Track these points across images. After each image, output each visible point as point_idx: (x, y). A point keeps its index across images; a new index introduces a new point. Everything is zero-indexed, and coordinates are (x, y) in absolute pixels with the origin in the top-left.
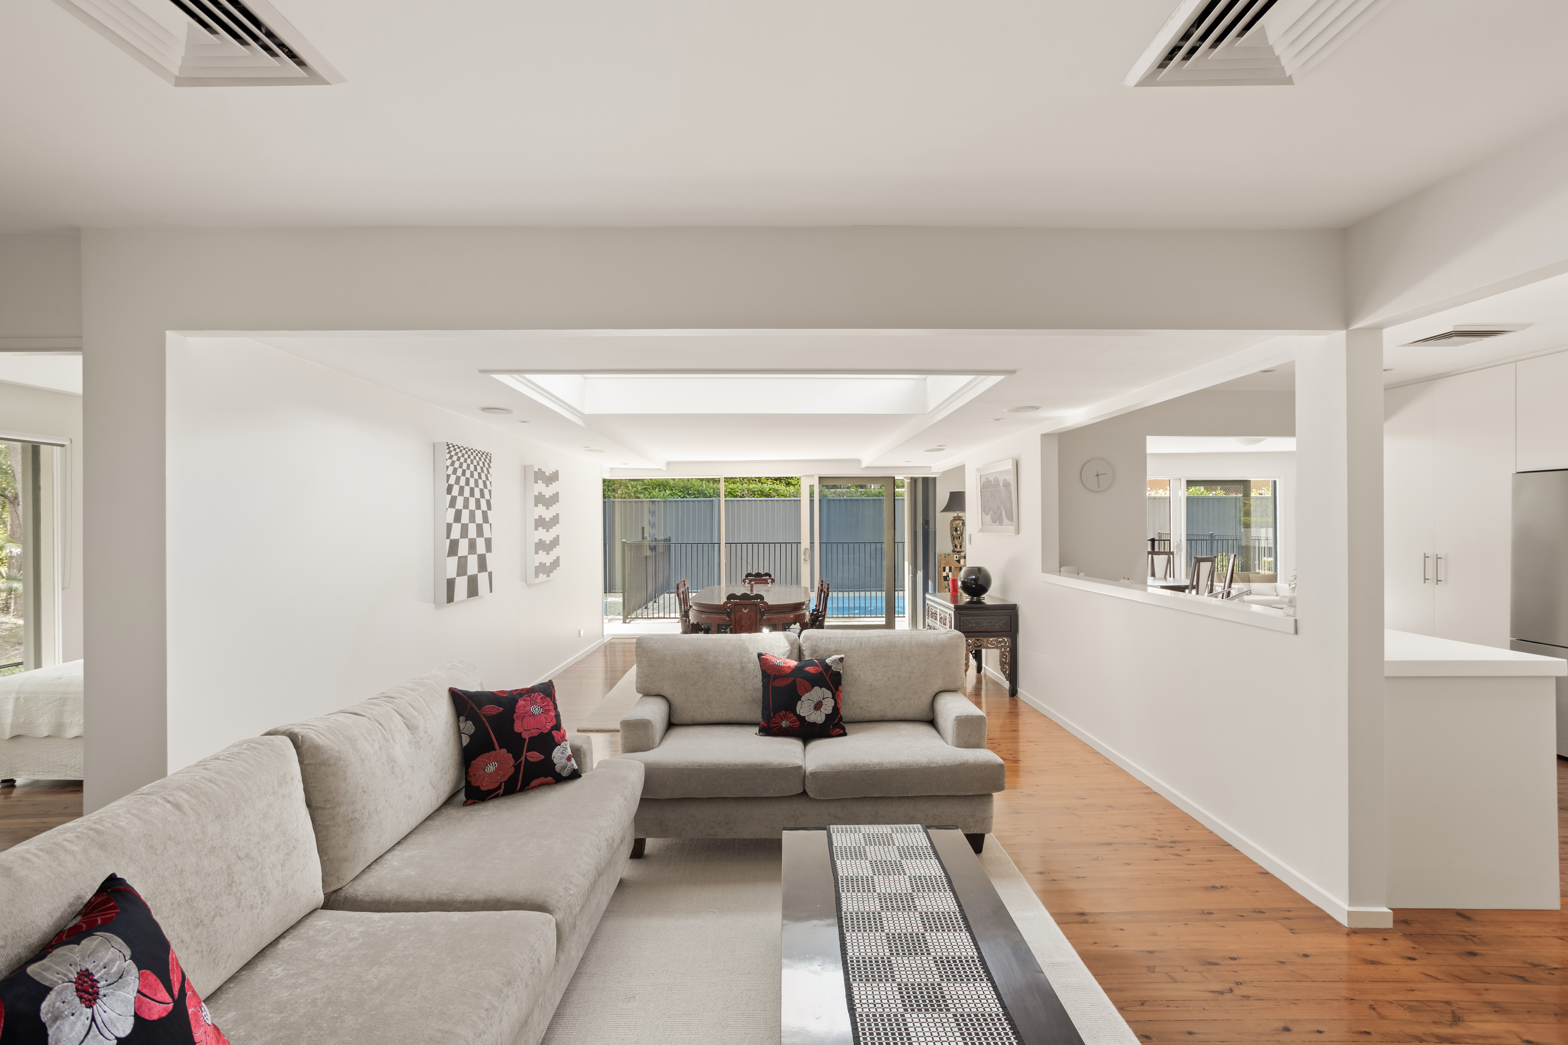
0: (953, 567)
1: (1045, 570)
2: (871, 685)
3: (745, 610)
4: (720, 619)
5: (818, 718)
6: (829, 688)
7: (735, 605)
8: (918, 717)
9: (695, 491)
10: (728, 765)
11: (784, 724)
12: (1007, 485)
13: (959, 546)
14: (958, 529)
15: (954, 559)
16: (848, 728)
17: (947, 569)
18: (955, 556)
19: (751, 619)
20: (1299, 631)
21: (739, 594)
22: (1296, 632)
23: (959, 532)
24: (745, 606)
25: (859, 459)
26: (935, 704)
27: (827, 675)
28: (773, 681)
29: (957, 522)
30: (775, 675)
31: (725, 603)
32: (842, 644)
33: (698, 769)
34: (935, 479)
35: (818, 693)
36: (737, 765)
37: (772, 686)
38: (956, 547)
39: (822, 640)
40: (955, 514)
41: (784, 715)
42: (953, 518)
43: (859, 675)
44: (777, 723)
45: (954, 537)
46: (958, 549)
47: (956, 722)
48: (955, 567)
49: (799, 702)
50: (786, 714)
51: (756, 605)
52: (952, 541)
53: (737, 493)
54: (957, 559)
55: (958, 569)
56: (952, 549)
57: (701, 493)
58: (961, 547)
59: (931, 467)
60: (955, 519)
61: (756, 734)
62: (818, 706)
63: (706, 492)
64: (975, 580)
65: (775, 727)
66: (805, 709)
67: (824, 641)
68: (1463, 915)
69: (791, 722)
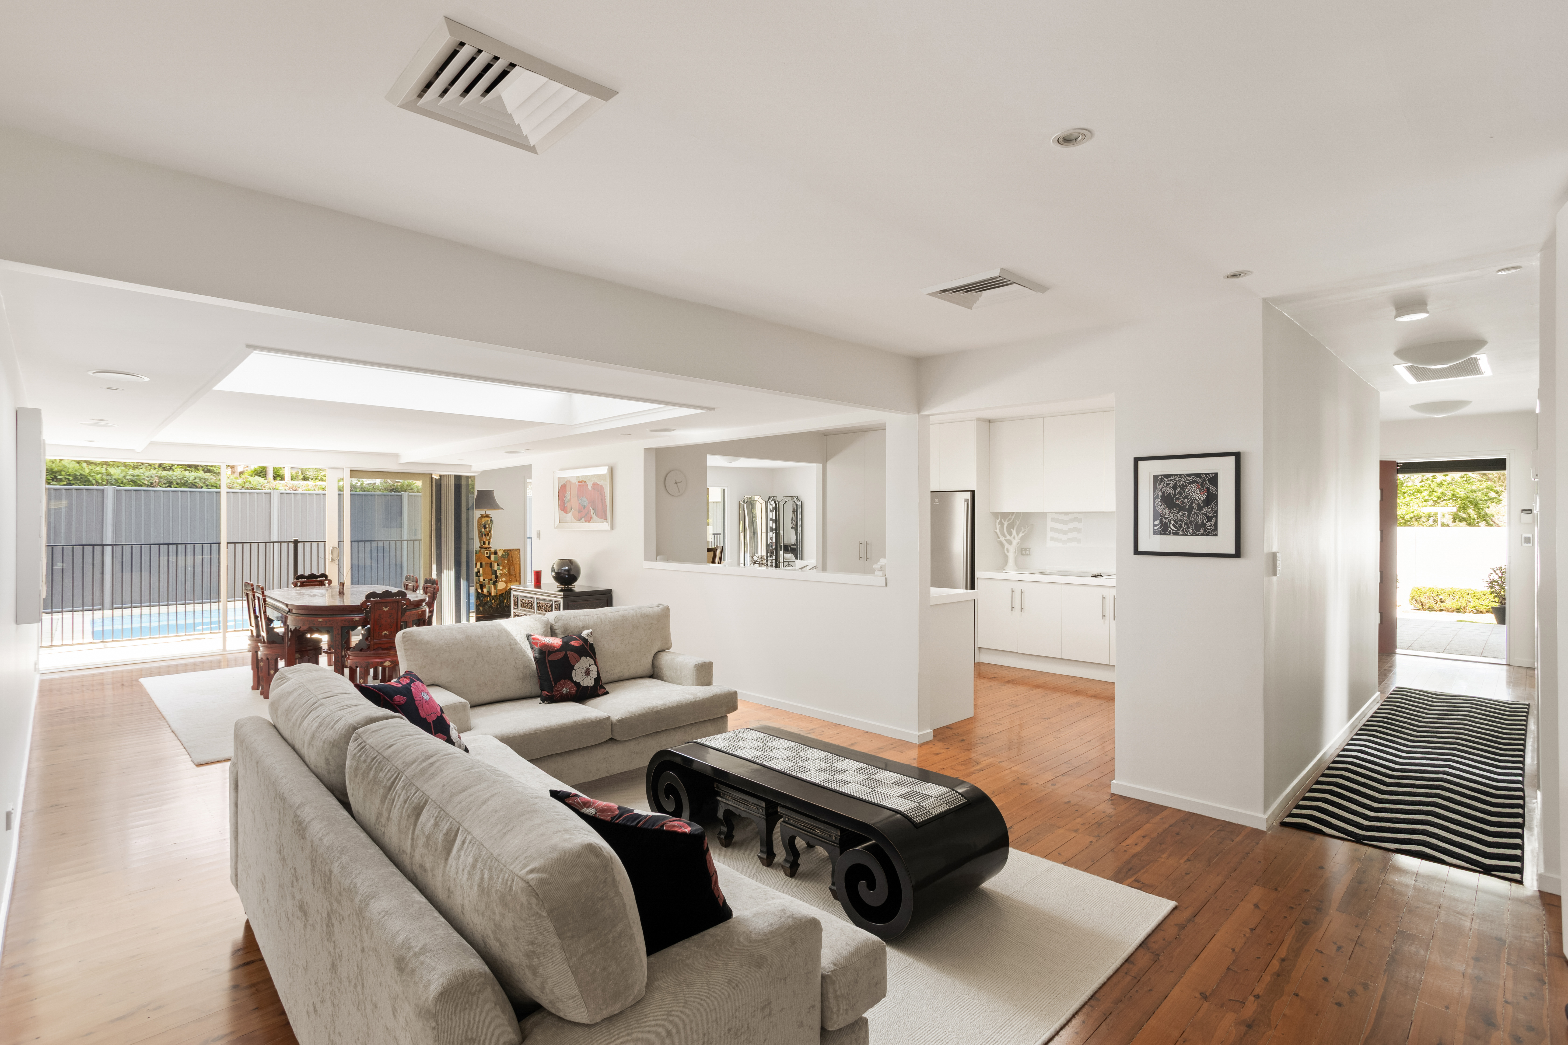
0: (484, 563)
1: (647, 559)
2: (613, 652)
3: (386, 608)
4: (345, 621)
5: (589, 682)
6: (591, 657)
7: (375, 603)
8: (645, 674)
9: (69, 475)
10: (558, 726)
11: (565, 691)
12: (598, 488)
13: (487, 542)
14: (487, 526)
15: (484, 555)
16: (608, 688)
17: (478, 564)
18: (486, 552)
19: (392, 617)
20: (888, 584)
21: (379, 592)
22: (886, 586)
23: (487, 529)
24: (385, 604)
25: (397, 454)
26: (655, 662)
27: (587, 646)
28: (548, 657)
29: (486, 519)
30: (549, 651)
31: (364, 603)
32: (587, 621)
33: (535, 734)
34: (474, 477)
35: (585, 662)
36: (565, 724)
37: (549, 661)
38: (484, 544)
39: (570, 619)
40: (483, 512)
41: (564, 683)
42: (480, 516)
43: (604, 645)
44: (559, 691)
45: (482, 534)
46: (486, 546)
47: (695, 669)
48: (486, 563)
49: (574, 671)
50: (566, 682)
51: (398, 602)
52: (479, 538)
53: (143, 481)
54: (488, 555)
55: (489, 565)
56: (479, 545)
57: (84, 480)
58: (489, 544)
59: (471, 465)
60: (482, 516)
61: (540, 703)
62: (587, 673)
63: (91, 479)
64: (568, 571)
65: (558, 694)
66: (578, 675)
67: (572, 619)
68: (948, 727)
69: (570, 689)
